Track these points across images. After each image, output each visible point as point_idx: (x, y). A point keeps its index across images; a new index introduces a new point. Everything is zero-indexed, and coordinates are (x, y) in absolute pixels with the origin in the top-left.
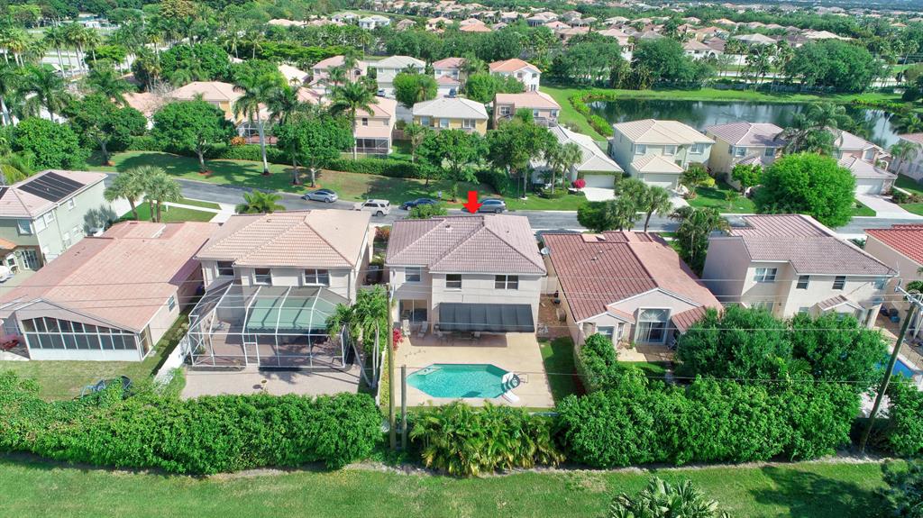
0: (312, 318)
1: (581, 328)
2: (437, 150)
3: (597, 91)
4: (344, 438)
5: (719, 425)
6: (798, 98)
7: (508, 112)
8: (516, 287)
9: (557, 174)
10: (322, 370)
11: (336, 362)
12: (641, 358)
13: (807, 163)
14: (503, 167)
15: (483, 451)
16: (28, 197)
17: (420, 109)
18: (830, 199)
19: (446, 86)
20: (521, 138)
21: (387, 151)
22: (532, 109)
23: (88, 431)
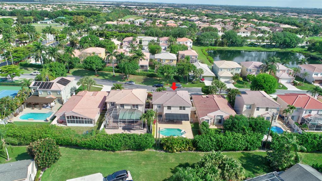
0: (134, 117)
1: (201, 120)
2: (163, 71)
3: (210, 47)
4: (147, 143)
5: (230, 141)
6: (274, 49)
7: (182, 57)
8: (185, 109)
9: (196, 77)
10: (137, 129)
11: (141, 127)
12: (216, 128)
13: (263, 76)
14: (181, 75)
15: (177, 147)
16: (59, 85)
17: (157, 56)
18: (270, 86)
19: (163, 46)
20: (186, 68)
21: (147, 69)
22: (190, 56)
23: (91, 140)
